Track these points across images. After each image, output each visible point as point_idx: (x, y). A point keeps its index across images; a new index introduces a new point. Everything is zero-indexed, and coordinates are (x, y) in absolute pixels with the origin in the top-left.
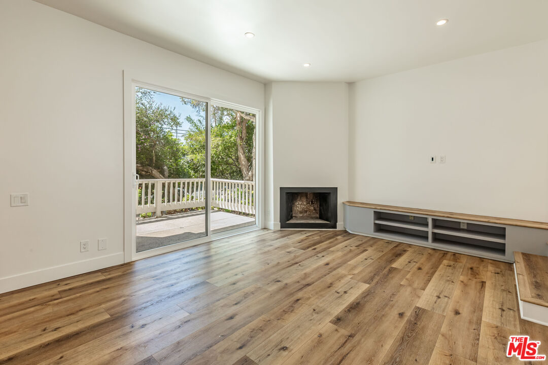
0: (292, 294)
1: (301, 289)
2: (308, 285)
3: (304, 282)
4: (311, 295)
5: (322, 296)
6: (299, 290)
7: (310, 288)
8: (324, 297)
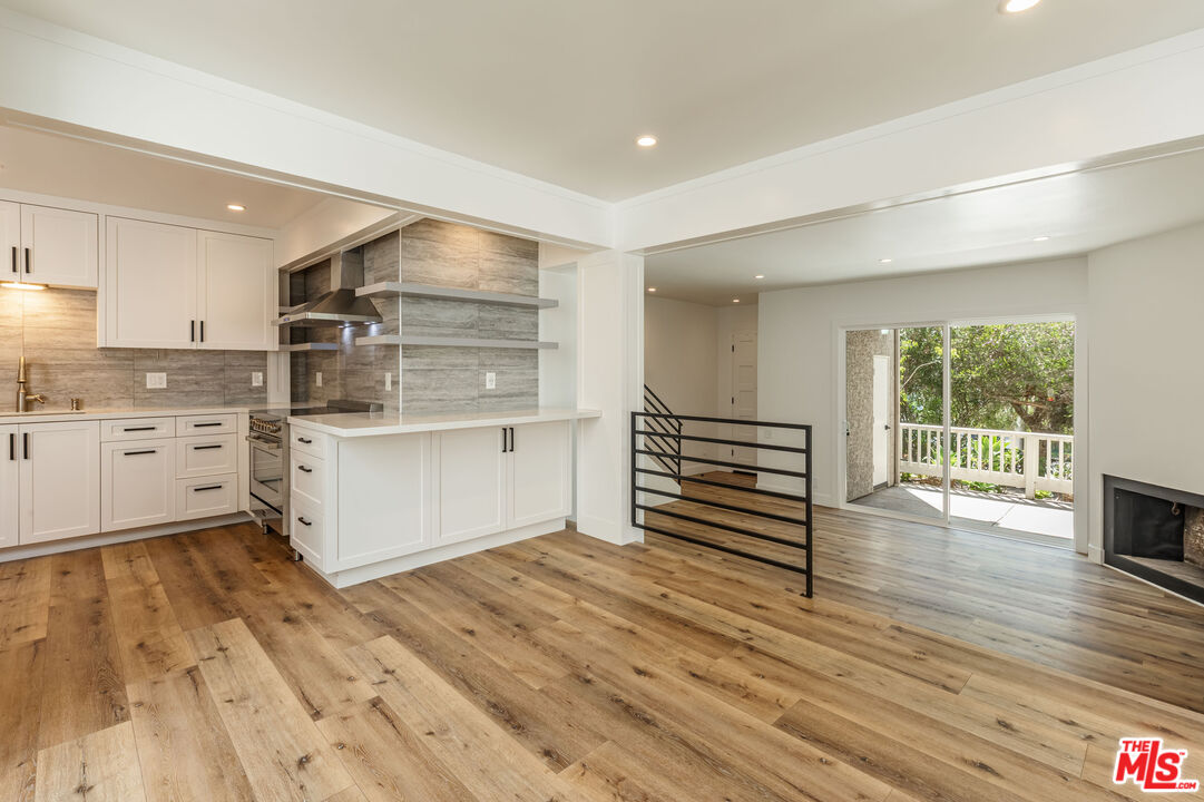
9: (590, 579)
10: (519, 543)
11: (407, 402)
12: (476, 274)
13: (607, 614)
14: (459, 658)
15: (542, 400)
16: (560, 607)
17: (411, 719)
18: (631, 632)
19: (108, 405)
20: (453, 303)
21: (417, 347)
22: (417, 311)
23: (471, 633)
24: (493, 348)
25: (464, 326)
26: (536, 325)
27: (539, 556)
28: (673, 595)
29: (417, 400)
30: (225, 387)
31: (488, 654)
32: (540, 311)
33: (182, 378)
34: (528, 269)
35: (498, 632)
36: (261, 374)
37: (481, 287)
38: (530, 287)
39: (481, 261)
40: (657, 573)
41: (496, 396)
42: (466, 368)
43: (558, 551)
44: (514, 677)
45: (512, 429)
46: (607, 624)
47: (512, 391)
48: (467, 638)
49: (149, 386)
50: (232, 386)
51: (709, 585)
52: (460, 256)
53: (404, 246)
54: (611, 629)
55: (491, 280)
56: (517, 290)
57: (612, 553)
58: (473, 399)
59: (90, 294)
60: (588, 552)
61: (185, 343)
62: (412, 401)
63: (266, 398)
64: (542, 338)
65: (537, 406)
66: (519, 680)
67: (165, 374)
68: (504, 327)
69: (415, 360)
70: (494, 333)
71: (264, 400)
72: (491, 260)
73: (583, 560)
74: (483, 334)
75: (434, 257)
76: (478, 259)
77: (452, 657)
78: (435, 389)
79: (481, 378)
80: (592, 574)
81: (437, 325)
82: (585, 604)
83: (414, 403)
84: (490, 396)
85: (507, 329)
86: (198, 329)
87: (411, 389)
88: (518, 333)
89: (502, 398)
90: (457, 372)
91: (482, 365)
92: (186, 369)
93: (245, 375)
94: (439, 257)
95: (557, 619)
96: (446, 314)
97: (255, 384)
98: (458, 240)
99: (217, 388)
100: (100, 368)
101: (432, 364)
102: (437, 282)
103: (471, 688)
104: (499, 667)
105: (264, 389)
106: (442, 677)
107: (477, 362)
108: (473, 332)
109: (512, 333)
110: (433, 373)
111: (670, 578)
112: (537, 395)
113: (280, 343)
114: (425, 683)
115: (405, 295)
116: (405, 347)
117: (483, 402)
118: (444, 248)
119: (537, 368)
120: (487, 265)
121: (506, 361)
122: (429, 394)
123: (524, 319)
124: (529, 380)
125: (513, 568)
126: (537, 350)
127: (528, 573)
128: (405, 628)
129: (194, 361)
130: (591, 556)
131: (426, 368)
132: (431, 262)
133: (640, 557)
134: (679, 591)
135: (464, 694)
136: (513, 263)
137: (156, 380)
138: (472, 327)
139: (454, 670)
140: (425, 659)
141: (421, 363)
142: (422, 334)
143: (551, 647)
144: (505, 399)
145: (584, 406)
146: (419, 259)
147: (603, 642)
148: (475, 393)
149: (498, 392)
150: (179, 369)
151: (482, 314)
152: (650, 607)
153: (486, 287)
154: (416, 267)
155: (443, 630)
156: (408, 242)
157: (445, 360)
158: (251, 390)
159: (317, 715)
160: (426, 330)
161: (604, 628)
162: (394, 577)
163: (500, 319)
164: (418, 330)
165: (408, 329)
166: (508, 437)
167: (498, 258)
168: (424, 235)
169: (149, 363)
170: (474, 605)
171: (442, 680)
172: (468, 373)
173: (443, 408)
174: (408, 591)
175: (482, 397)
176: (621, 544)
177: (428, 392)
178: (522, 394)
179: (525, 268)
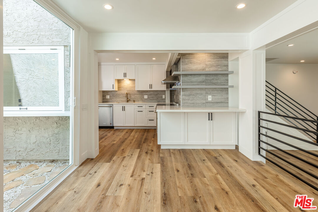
9: (229, 169)
10: (215, 150)
11: (183, 103)
12: (205, 66)
13: (223, 183)
14: (169, 177)
15: (230, 104)
16: (210, 174)
17: (146, 187)
18: (227, 193)
19: (139, 102)
20: (197, 76)
21: (186, 89)
22: (186, 79)
23: (178, 171)
24: (211, 88)
25: (201, 82)
26: (227, 80)
27: (218, 155)
28: (258, 186)
29: (186, 103)
30: (157, 98)
31: (176, 179)
32: (229, 75)
33: (150, 96)
34: (225, 62)
35: (185, 174)
36: (164, 96)
37: (206, 70)
38: (225, 68)
39: (206, 62)
40: (259, 176)
41: (212, 103)
42: (201, 94)
43: (226, 156)
44: (177, 189)
45: (212, 113)
46: (220, 186)
47: (218, 101)
48: (176, 172)
49: (145, 98)
50: (159, 98)
51: (281, 190)
52: (199, 62)
53: (182, 61)
54: (220, 188)
55: (210, 67)
56: (220, 69)
57: (245, 162)
58: (204, 103)
59: (134, 80)
60: (237, 159)
61: (149, 89)
62: (184, 103)
63: (165, 101)
64: (230, 84)
65: (228, 107)
66: (177, 191)
67: (147, 96)
68: (215, 81)
69: (185, 92)
70: (211, 83)
71: (165, 102)
72: (210, 61)
73: (232, 161)
74: (207, 84)
75: (191, 63)
76: (205, 61)
77: (168, 176)
78: (192, 100)
79: (206, 97)
80: (231, 167)
81: (192, 82)
82: (219, 176)
83: (185, 104)
84: (210, 103)
85: (216, 82)
86: (151, 86)
87: (184, 100)
88: (220, 83)
89: (214, 104)
90: (198, 95)
91: (207, 93)
92: (151, 95)
93: (161, 96)
94: (192, 63)
95: (205, 177)
96: (195, 79)
97: (163, 98)
98: (198, 57)
99: (156, 99)
100: (137, 94)
101: (190, 93)
102: (192, 70)
103: (164, 186)
104: (176, 184)
105: (165, 99)
106: (161, 180)
107: (205, 92)
108: (204, 83)
109: (218, 83)
110: (191, 96)
111: (263, 180)
112: (228, 103)
113: (167, 88)
114: (156, 179)
115: (183, 75)
116: (183, 89)
117: (207, 104)
118: (195, 60)
119: (228, 94)
120: (208, 63)
121: (216, 92)
122: (190, 101)
123: (223, 78)
124: (224, 98)
125: (206, 157)
126: (228, 88)
127: (209, 160)
128: (165, 163)
129: (152, 93)
130: (236, 161)
131: (189, 94)
132: (190, 64)
133: (257, 167)
134: (263, 186)
135: (161, 187)
136: (218, 61)
137: (146, 97)
138: (203, 82)
139: (165, 179)
140: (162, 173)
141: (187, 93)
142: (188, 85)
143: (195, 185)
144: (215, 104)
145: (241, 107)
146: (186, 64)
147: (213, 192)
148: (204, 102)
149: (213, 102)
150: (150, 94)
151: (207, 78)
152: (243, 187)
153: (208, 70)
154: (186, 67)
155: (172, 168)
156: (183, 60)
157: (194, 92)
158: (163, 99)
159: (132, 176)
160: (189, 84)
161: (218, 187)
162: (174, 150)
163: (213, 79)
164: (186, 84)
165: (183, 84)
166: (211, 116)
167: (212, 60)
168: (188, 57)
169: (145, 93)
170: (186, 164)
171: (160, 180)
172: (202, 96)
173: (194, 106)
174: (174, 154)
175: (207, 103)
176: (252, 160)
177: (189, 101)
178: (222, 102)
179: (224, 62)
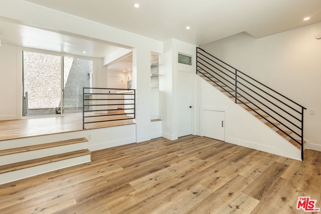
0: (186, 181)
1: (179, 184)
2: (172, 187)
3: (174, 190)
4: (174, 179)
5: (167, 178)
6: (180, 184)
7: (172, 184)
8: (166, 177)
